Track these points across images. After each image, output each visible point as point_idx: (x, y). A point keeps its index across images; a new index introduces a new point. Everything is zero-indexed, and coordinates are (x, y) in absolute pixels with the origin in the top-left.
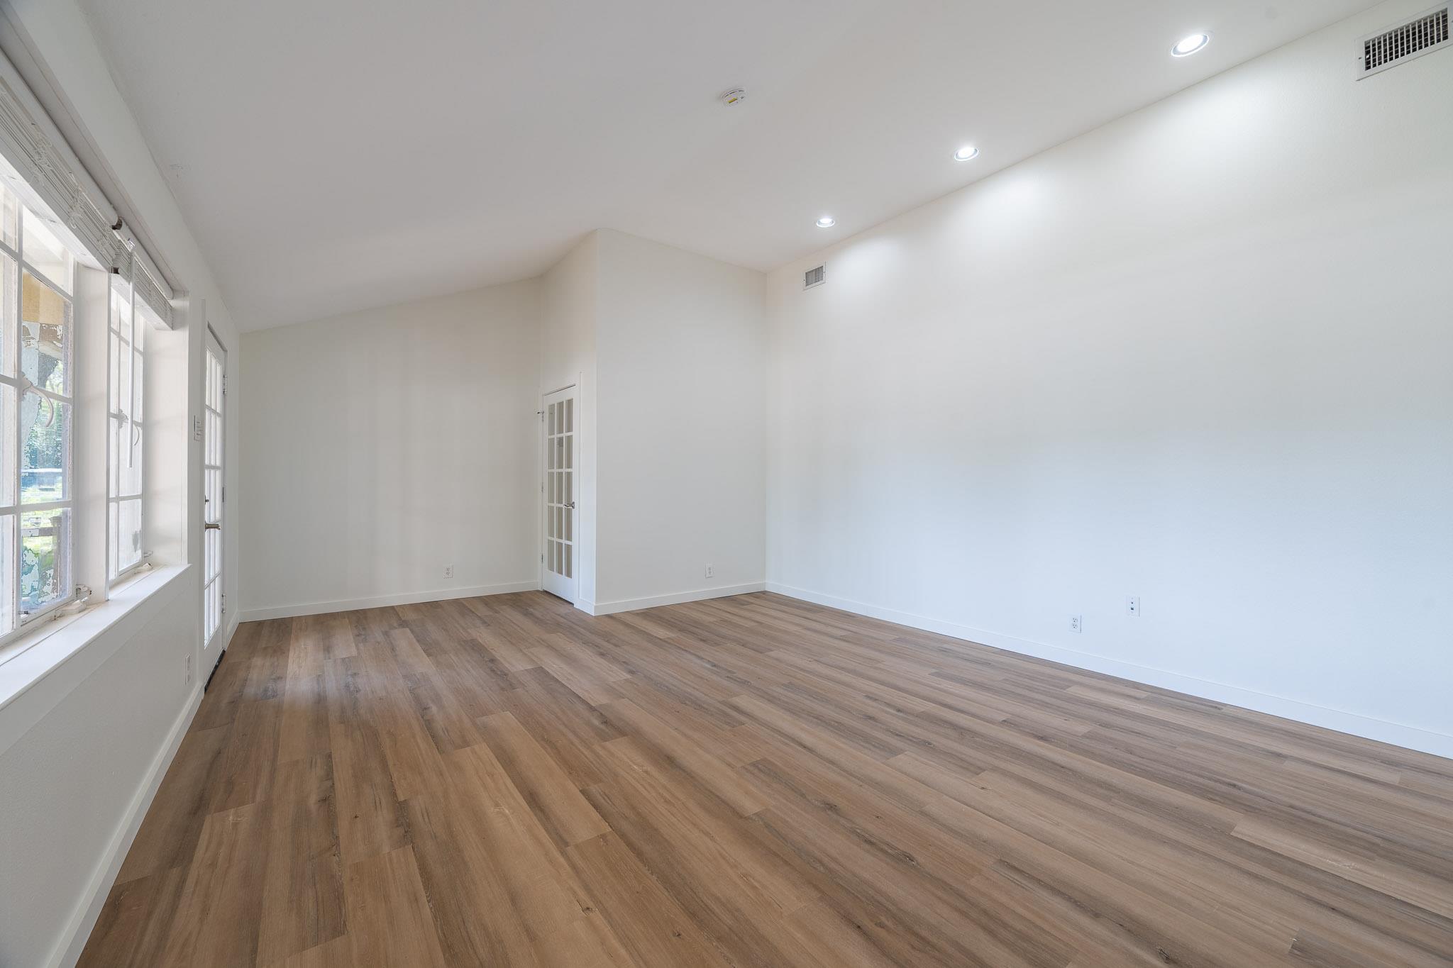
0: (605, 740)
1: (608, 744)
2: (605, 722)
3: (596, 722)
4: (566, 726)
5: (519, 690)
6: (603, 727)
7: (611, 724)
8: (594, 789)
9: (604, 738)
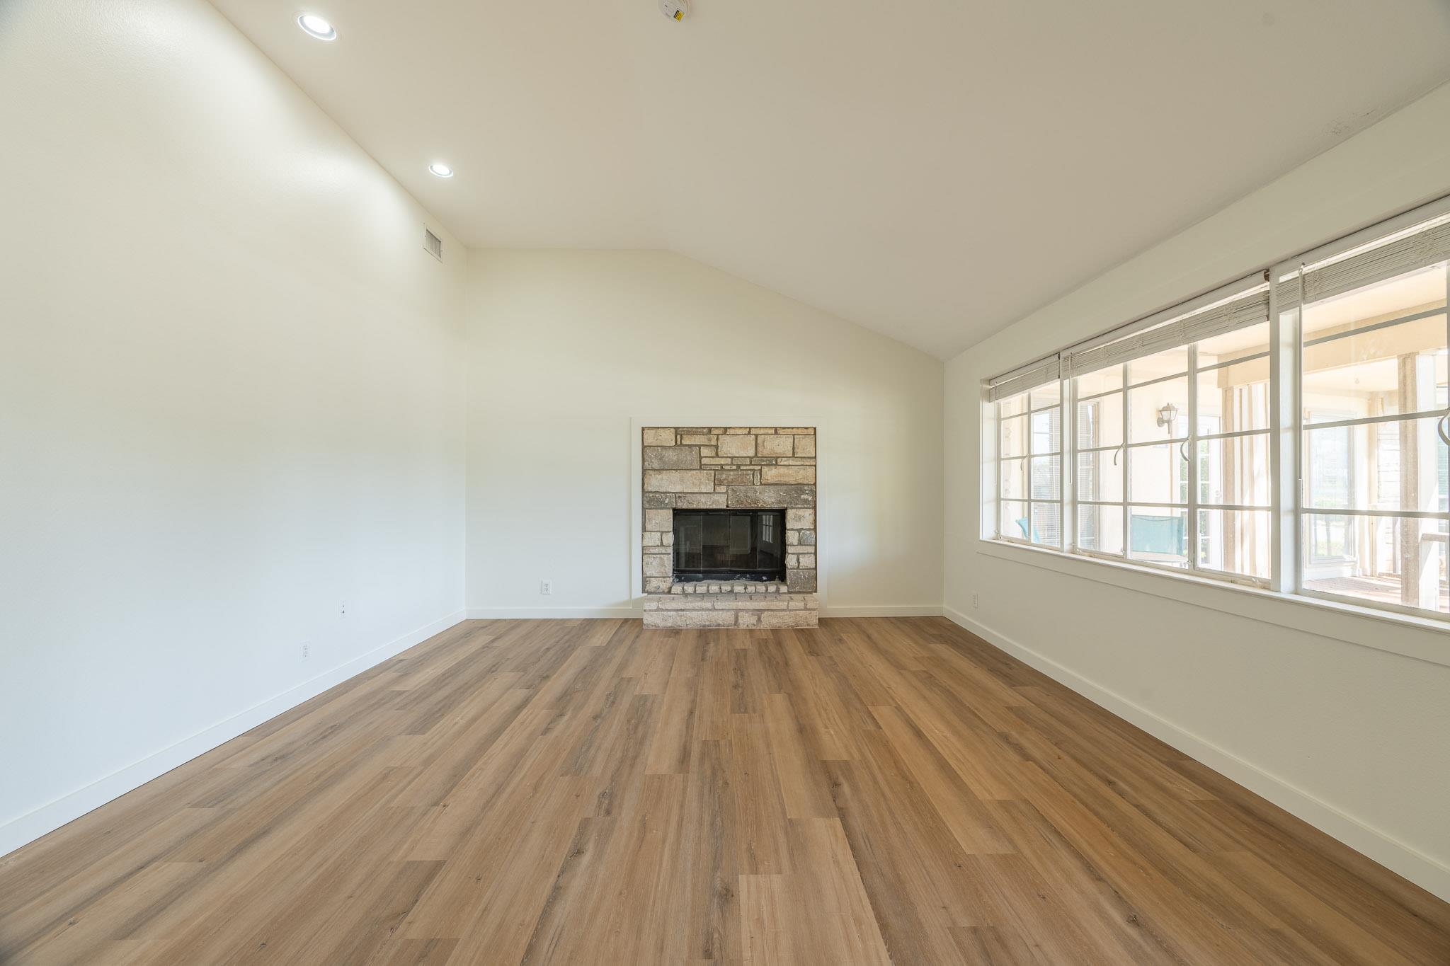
0: (846, 763)
1: (845, 757)
2: (836, 784)
3: (846, 788)
4: (883, 795)
5: (965, 922)
6: (841, 780)
7: (831, 780)
8: (871, 727)
9: (846, 767)
